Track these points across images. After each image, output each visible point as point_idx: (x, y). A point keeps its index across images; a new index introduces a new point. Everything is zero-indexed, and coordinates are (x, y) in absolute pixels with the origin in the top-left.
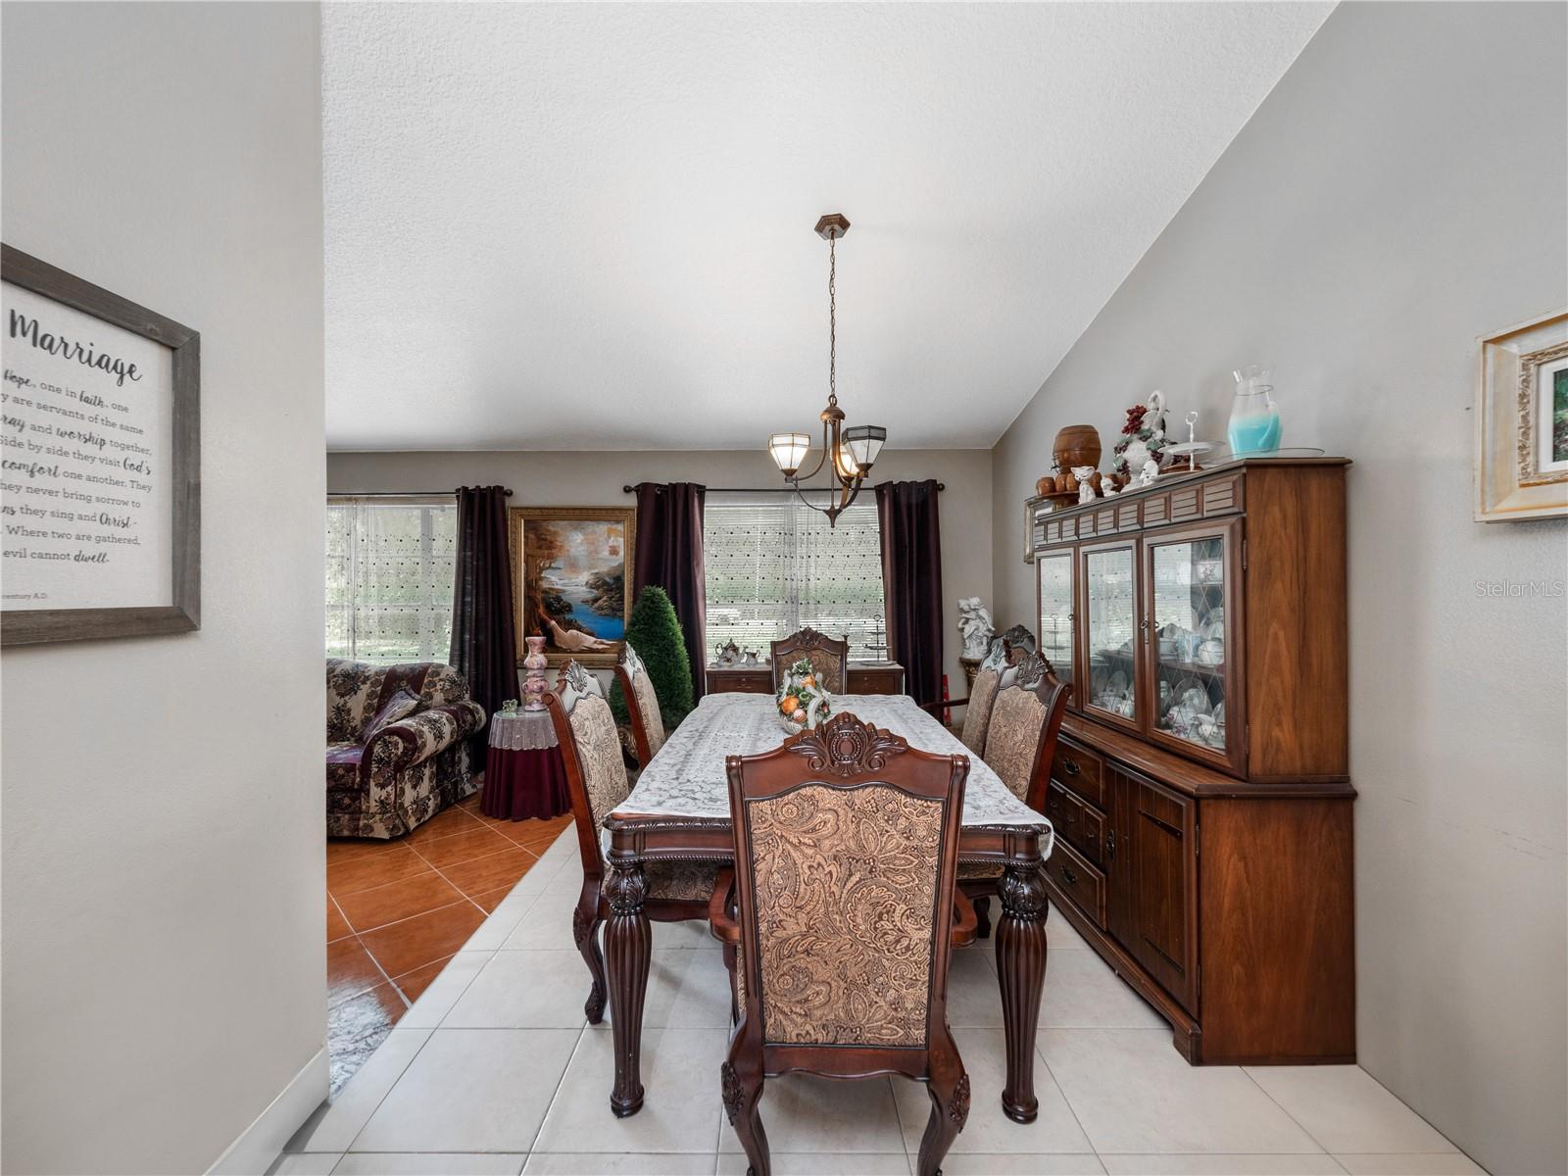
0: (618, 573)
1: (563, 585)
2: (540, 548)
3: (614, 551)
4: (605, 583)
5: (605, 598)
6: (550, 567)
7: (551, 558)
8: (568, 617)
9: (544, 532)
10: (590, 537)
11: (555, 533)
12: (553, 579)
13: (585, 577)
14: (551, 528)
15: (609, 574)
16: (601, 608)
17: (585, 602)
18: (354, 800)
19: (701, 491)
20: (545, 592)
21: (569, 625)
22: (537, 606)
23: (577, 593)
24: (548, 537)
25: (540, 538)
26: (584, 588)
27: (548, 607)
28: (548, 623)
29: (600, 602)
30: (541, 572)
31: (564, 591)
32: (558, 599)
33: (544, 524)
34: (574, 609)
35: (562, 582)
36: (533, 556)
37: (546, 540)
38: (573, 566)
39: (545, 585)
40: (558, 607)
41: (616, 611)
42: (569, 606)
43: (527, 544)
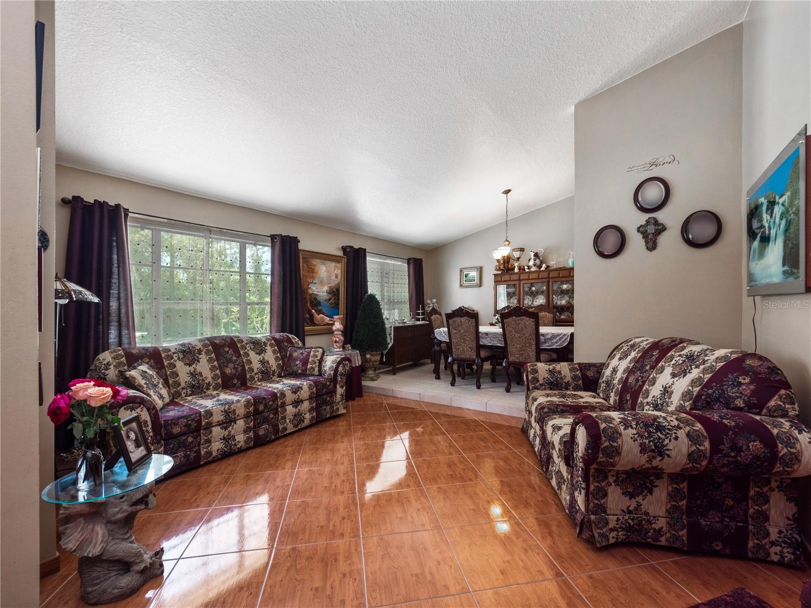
0: (338, 287)
1: (318, 292)
2: (308, 272)
3: (337, 277)
4: (333, 292)
6: (312, 283)
7: (313, 278)
8: (319, 308)
9: (310, 264)
10: (328, 269)
11: (315, 265)
12: (314, 288)
13: (326, 288)
14: (313, 262)
15: (334, 287)
16: (331, 304)
17: (326, 300)
18: (331, 397)
19: (365, 252)
20: (310, 295)
21: (319, 312)
22: (307, 302)
23: (323, 296)
24: (312, 267)
25: (308, 266)
26: (326, 294)
27: (312, 302)
28: (311, 311)
29: (331, 301)
30: (309, 285)
31: (318, 295)
32: (316, 299)
33: (310, 260)
34: (321, 304)
35: (317, 290)
36: (306, 276)
37: (311, 268)
38: (322, 283)
39: (310, 292)
40: (315, 302)
41: (336, 306)
42: (320, 302)
43: (303, 269)
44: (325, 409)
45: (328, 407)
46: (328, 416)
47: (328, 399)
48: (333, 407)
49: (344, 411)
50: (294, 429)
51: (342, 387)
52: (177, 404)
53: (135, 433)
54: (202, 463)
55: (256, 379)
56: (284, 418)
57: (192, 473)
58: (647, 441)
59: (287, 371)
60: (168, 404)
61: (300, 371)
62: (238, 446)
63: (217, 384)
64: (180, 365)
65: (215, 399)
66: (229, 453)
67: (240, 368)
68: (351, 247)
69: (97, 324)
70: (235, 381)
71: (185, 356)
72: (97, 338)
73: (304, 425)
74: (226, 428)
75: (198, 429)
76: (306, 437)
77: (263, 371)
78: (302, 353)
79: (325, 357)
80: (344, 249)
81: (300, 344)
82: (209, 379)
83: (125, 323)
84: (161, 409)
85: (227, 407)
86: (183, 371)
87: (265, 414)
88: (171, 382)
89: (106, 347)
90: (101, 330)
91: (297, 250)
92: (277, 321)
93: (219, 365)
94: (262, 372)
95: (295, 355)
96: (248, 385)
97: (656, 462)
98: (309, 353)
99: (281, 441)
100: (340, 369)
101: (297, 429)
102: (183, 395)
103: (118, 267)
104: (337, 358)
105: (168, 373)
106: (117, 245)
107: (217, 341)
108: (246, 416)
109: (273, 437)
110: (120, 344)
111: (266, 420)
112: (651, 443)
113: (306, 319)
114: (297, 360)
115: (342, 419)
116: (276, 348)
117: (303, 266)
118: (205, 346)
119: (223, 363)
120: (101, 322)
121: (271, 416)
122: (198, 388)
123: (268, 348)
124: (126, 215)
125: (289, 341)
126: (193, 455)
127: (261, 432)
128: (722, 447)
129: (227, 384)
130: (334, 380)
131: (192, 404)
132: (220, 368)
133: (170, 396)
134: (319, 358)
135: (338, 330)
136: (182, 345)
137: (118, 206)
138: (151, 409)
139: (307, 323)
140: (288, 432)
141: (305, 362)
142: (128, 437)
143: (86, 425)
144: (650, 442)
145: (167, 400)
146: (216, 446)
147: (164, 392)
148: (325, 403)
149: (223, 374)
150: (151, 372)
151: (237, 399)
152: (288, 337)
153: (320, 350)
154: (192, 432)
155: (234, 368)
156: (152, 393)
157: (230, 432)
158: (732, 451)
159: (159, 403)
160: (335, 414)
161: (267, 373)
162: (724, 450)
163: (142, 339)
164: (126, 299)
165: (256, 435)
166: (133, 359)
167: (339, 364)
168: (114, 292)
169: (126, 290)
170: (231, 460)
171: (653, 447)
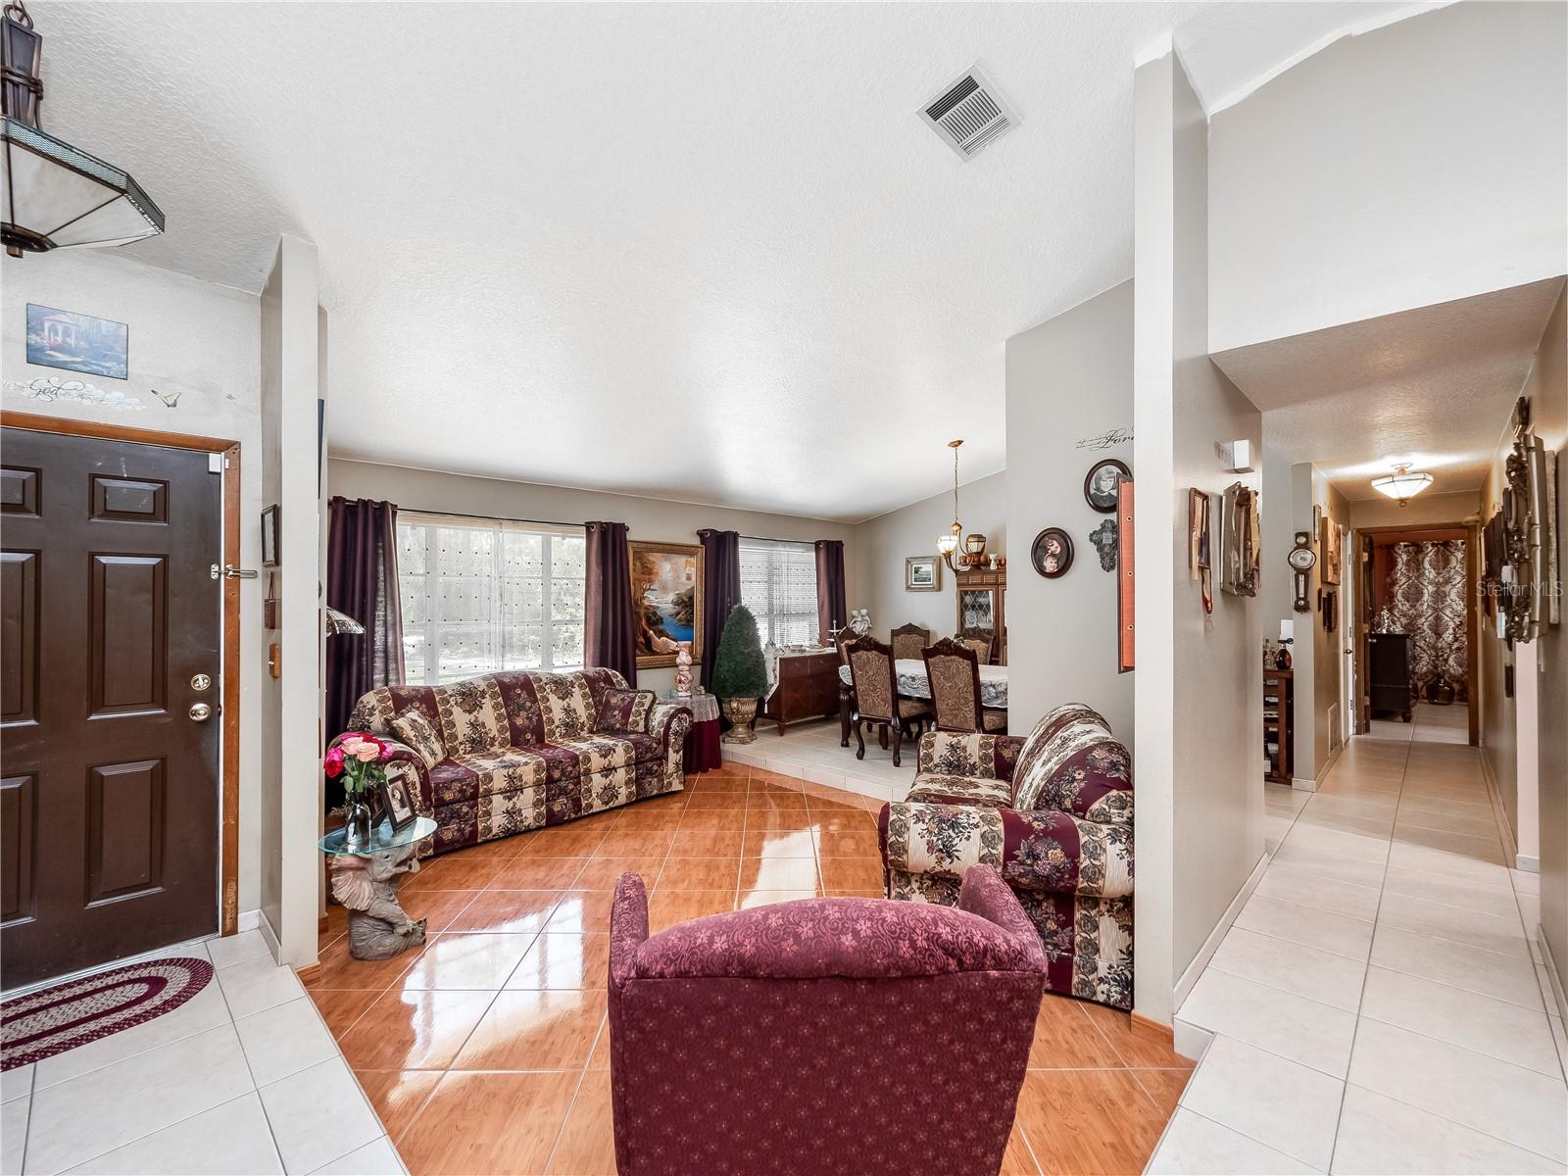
0: (691, 594)
1: (658, 602)
2: (643, 573)
3: (689, 578)
4: (683, 601)
5: (683, 612)
6: (649, 589)
7: (651, 581)
8: (660, 627)
9: (646, 561)
10: (676, 566)
11: (653, 562)
12: (652, 598)
13: (671, 597)
14: (650, 558)
15: (685, 595)
16: (680, 620)
18: (659, 766)
19: (735, 535)
20: (646, 608)
21: (661, 634)
22: (641, 619)
24: (649, 565)
25: (642, 565)
26: (671, 606)
27: (648, 619)
28: (648, 632)
29: (680, 616)
30: (643, 593)
32: (655, 614)
33: (646, 554)
35: (657, 600)
36: (638, 580)
37: (647, 567)
38: (664, 589)
40: (654, 620)
41: (689, 623)
42: (661, 619)
43: (634, 570)
44: (651, 782)
45: (655, 779)
46: (655, 792)
47: (655, 768)
48: (663, 780)
49: (681, 787)
50: (604, 808)
51: (677, 752)
52: (452, 764)
53: (401, 793)
54: (479, 841)
55: (557, 735)
56: (589, 791)
57: (467, 852)
58: (935, 839)
59: (602, 724)
60: (441, 764)
61: (618, 726)
62: (526, 824)
63: (505, 739)
64: (457, 711)
65: (498, 760)
66: (511, 834)
67: (535, 719)
68: (713, 532)
69: (360, 656)
70: (528, 736)
71: (464, 700)
72: (360, 673)
73: (617, 803)
74: (510, 799)
75: (475, 796)
76: (620, 821)
77: (568, 723)
78: (623, 699)
79: (655, 706)
80: (701, 534)
81: (625, 684)
82: (494, 732)
83: (393, 657)
84: (433, 769)
85: (511, 770)
86: (461, 720)
87: (563, 784)
88: (446, 734)
89: (370, 687)
90: (365, 663)
91: (624, 542)
92: (594, 649)
93: (508, 713)
94: (567, 725)
95: (613, 701)
96: (546, 742)
97: (946, 864)
98: (633, 699)
99: (584, 822)
100: (674, 725)
101: (607, 807)
102: (461, 752)
103: (385, 581)
104: (671, 708)
105: (443, 722)
106: (384, 554)
107: (506, 680)
108: (537, 784)
109: (573, 816)
110: (386, 682)
111: (563, 792)
112: (940, 842)
113: (641, 645)
114: (615, 710)
115: (677, 798)
116: (587, 689)
117: (634, 565)
118: (490, 686)
119: (513, 711)
120: (365, 653)
121: (571, 787)
122: (479, 744)
123: (576, 690)
124: (394, 514)
125: (608, 680)
126: (468, 829)
127: (557, 808)
128: (1017, 852)
129: (517, 741)
130: (664, 741)
131: (469, 765)
132: (509, 716)
133: (444, 753)
134: (646, 707)
135: (684, 664)
136: (462, 685)
137: (384, 504)
138: (421, 767)
139: (642, 651)
140: (594, 810)
141: (626, 712)
142: (394, 796)
144: (938, 840)
145: (440, 757)
146: (498, 822)
147: (437, 747)
148: (650, 772)
149: (512, 725)
150: (421, 721)
151: (528, 764)
152: (607, 674)
153: (650, 696)
154: (467, 800)
155: (528, 718)
156: (421, 747)
157: (514, 804)
158: (1028, 858)
159: (430, 762)
160: (665, 791)
161: (573, 726)
162: (1018, 856)
163: (414, 677)
164: (394, 626)
165: (550, 811)
166: (401, 703)
167: (672, 717)
168: (380, 613)
169: (394, 611)
170: (515, 841)
171: (941, 847)
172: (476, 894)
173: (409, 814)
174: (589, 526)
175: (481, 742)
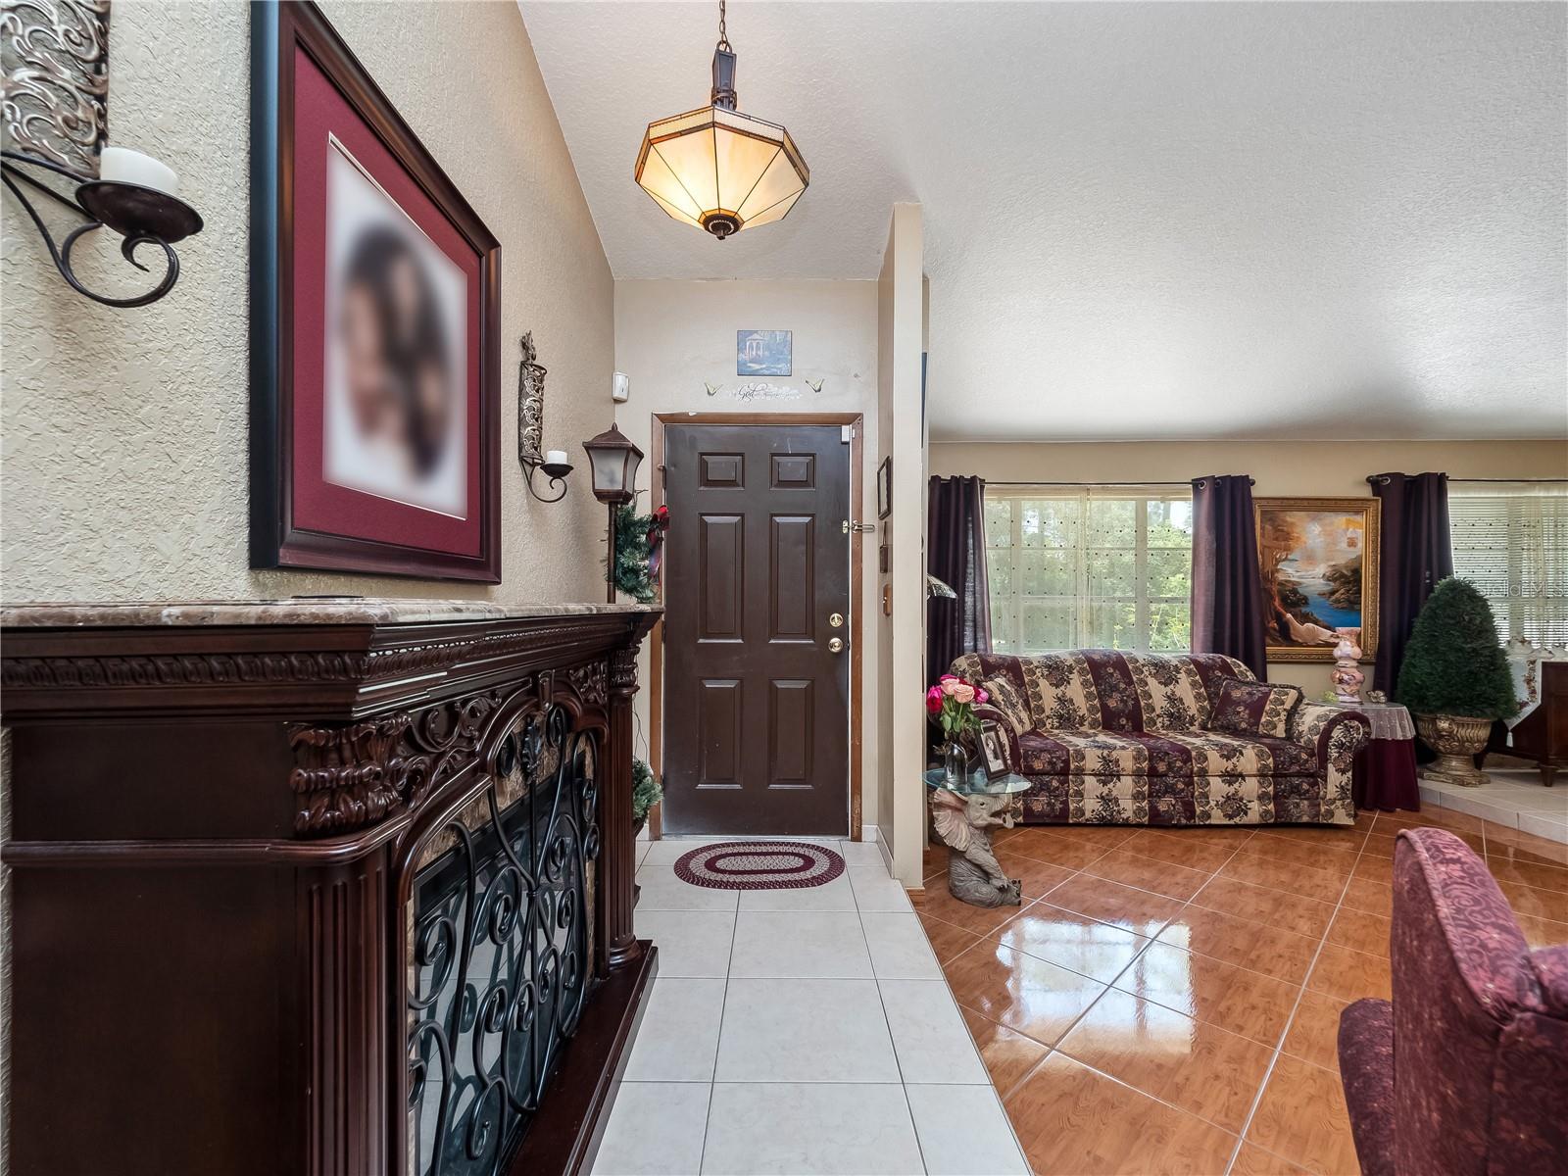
0: (1356, 565)
1: (1299, 577)
2: (1277, 539)
3: (1352, 543)
4: (1343, 575)
5: (1342, 591)
6: (1286, 559)
7: (1288, 549)
8: (1304, 609)
9: (1281, 523)
10: (1328, 528)
11: (1292, 524)
12: (1290, 571)
13: (1322, 569)
14: (1288, 519)
15: (1346, 567)
16: (1338, 601)
17: (1322, 595)
18: (1312, 785)
19: (1440, 481)
20: (1281, 584)
21: (1305, 618)
22: (1272, 598)
23: (1314, 585)
24: (1285, 528)
25: (1276, 529)
26: (1322, 581)
27: (1284, 599)
28: (1285, 616)
29: (1337, 595)
30: (1277, 565)
31: (1300, 584)
32: (1295, 592)
33: (1282, 514)
34: (1310, 601)
35: (1299, 574)
36: (1269, 547)
37: (1282, 531)
38: (1311, 558)
39: (1281, 577)
40: (1294, 599)
41: (1352, 605)
42: (1306, 599)
43: (1263, 535)
44: (1298, 805)
45: (1306, 802)
46: (1305, 819)
47: (1305, 786)
48: (1319, 806)
49: (1350, 822)
50: (1226, 822)
51: (1343, 772)
52: (1040, 735)
53: (994, 744)
54: (1071, 821)
55: (1159, 725)
56: (1206, 796)
57: (1058, 830)
59: (1218, 716)
60: (1029, 733)
61: (1244, 725)
62: (1124, 816)
63: (1095, 720)
64: (1043, 684)
65: (1090, 739)
66: (1108, 823)
67: (1131, 703)
68: (1396, 477)
69: (953, 624)
70: (1123, 721)
71: (1050, 673)
72: (953, 640)
73: (1245, 820)
74: (1105, 783)
75: (1064, 772)
76: (1252, 844)
77: (1172, 714)
78: (1250, 693)
79: (1302, 706)
80: (1375, 483)
81: (1251, 676)
82: (1083, 711)
83: (981, 624)
84: (1021, 736)
85: (1106, 752)
86: (1048, 694)
87: (1170, 781)
88: (1032, 706)
89: (961, 653)
90: (957, 631)
91: (1248, 500)
92: (1205, 631)
93: (1099, 693)
94: (1171, 716)
95: (1236, 694)
96: (1145, 731)
98: (1267, 695)
99: (1200, 832)
100: (1337, 733)
101: (1232, 822)
102: (1048, 726)
103: (974, 554)
104: (1330, 711)
105: (1030, 692)
106: (973, 527)
107: (1096, 657)
108: (1137, 774)
109: (1184, 821)
110: (975, 649)
111: (1170, 790)
113: (1272, 631)
114: (1239, 704)
115: (1342, 834)
116: (1198, 677)
117: (1262, 528)
118: (1078, 661)
119: (1105, 690)
120: (957, 621)
121: (1181, 786)
122: (1068, 720)
123: (1182, 676)
124: (982, 487)
125: (1226, 668)
126: (1058, 806)
127: (1162, 807)
129: (1109, 722)
130: (1321, 752)
131: (1059, 739)
132: (1100, 696)
133: (1031, 724)
134: (1288, 706)
135: (1348, 657)
136: (1048, 658)
137: (974, 478)
138: (1010, 730)
139: (1274, 639)
140: (1213, 821)
141: (1256, 709)
142: (988, 745)
143: (954, 720)
145: (1028, 727)
146: (1091, 806)
147: (1024, 715)
148: (1296, 790)
149: (1104, 708)
150: (1009, 688)
151: (1126, 751)
152: (1223, 661)
153: (1293, 694)
154: (1057, 774)
155: (1122, 701)
156: (1009, 712)
157: (1110, 791)
159: (1019, 730)
160: (1322, 820)
163: (999, 647)
164: (981, 595)
165: (1153, 809)
166: (990, 668)
167: (1332, 723)
168: (969, 584)
169: (982, 582)
170: (1113, 832)
172: (1070, 874)
173: (1002, 767)
174: (1197, 484)
175: (1068, 719)
